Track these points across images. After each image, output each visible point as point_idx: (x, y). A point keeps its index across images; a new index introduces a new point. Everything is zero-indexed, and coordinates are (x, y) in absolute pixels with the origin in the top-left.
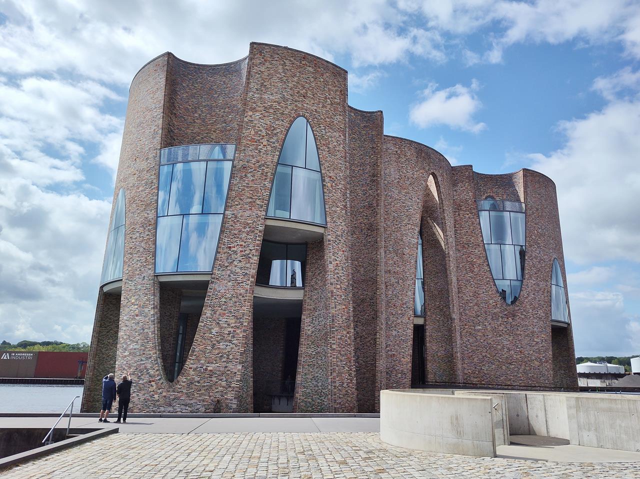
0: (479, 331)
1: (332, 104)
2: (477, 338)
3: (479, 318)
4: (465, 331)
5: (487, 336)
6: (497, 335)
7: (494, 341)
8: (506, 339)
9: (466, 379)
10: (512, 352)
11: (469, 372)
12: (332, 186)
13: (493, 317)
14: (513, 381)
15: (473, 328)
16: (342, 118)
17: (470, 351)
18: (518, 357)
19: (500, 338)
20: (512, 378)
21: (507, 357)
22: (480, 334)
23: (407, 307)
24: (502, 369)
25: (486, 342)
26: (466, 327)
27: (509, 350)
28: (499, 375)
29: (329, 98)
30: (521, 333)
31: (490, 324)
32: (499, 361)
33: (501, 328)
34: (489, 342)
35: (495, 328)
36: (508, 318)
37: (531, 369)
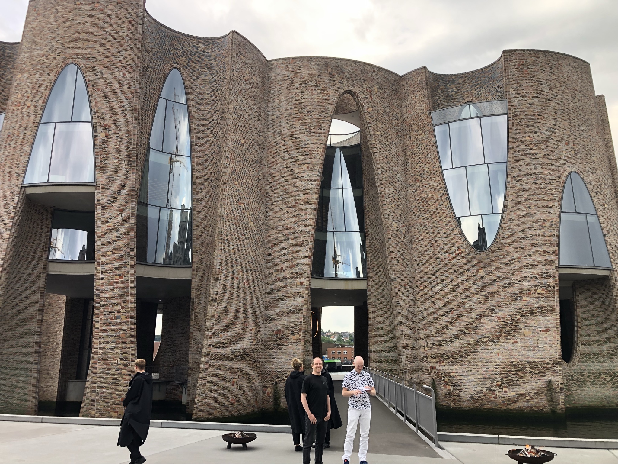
0: (437, 292)
1: (114, 39)
2: (435, 302)
3: (437, 275)
4: (420, 294)
5: (448, 298)
6: (461, 296)
7: (457, 305)
8: (476, 300)
9: (423, 359)
10: (485, 319)
11: (426, 351)
12: (107, 136)
13: (455, 271)
14: (487, 361)
15: (430, 289)
16: (129, 52)
17: (426, 321)
18: (494, 325)
19: (466, 300)
20: (485, 356)
21: (477, 327)
22: (438, 296)
23: (299, 269)
24: (469, 344)
25: (446, 307)
26: (421, 288)
27: (480, 316)
28: (465, 353)
29: (110, 34)
30: (500, 290)
31: (451, 281)
32: (465, 333)
33: (467, 286)
34: (451, 307)
35: (459, 286)
36: (477, 271)
37: (516, 342)
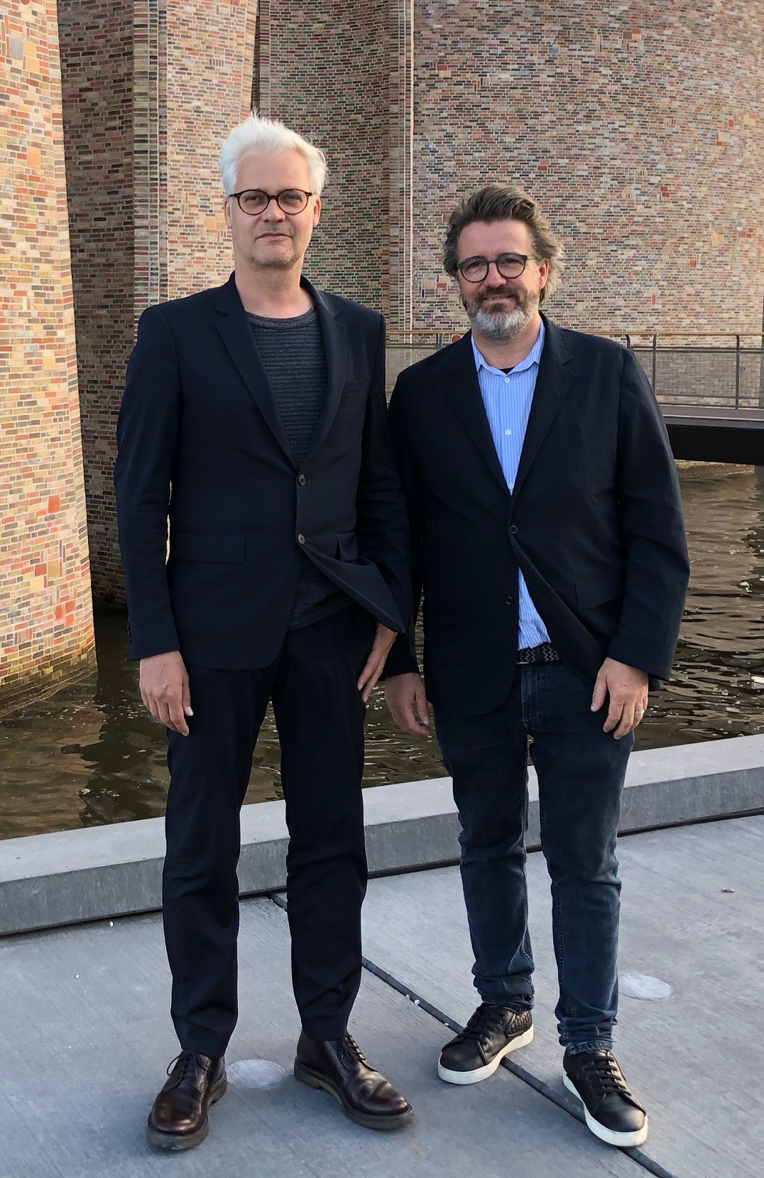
0: (499, 92)
2: (490, 126)
3: (506, 33)
4: (435, 95)
5: (536, 115)
6: (575, 113)
7: (561, 140)
8: (615, 130)
9: (428, 313)
10: (632, 191)
11: (443, 286)
13: (566, 28)
14: (625, 317)
15: (477, 79)
17: (453, 187)
18: (652, 212)
19: (588, 128)
20: (620, 302)
21: (609, 214)
22: (502, 108)
24: (584, 265)
25: (526, 144)
26: (443, 74)
27: (621, 180)
28: (571, 295)
30: (675, 104)
31: (550, 61)
32: (576, 233)
33: (596, 81)
34: (541, 145)
35: (574, 79)
36: (627, 36)
37: (693, 264)
